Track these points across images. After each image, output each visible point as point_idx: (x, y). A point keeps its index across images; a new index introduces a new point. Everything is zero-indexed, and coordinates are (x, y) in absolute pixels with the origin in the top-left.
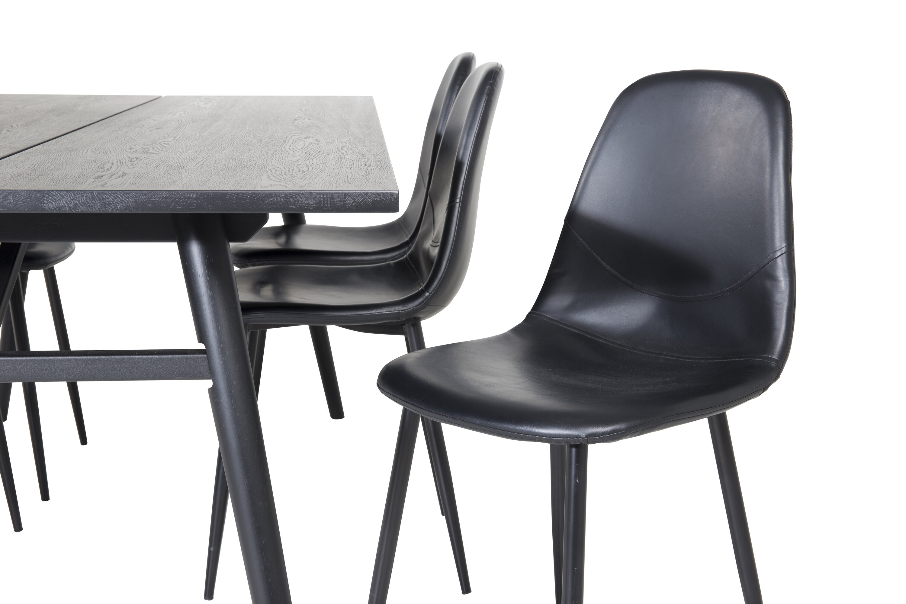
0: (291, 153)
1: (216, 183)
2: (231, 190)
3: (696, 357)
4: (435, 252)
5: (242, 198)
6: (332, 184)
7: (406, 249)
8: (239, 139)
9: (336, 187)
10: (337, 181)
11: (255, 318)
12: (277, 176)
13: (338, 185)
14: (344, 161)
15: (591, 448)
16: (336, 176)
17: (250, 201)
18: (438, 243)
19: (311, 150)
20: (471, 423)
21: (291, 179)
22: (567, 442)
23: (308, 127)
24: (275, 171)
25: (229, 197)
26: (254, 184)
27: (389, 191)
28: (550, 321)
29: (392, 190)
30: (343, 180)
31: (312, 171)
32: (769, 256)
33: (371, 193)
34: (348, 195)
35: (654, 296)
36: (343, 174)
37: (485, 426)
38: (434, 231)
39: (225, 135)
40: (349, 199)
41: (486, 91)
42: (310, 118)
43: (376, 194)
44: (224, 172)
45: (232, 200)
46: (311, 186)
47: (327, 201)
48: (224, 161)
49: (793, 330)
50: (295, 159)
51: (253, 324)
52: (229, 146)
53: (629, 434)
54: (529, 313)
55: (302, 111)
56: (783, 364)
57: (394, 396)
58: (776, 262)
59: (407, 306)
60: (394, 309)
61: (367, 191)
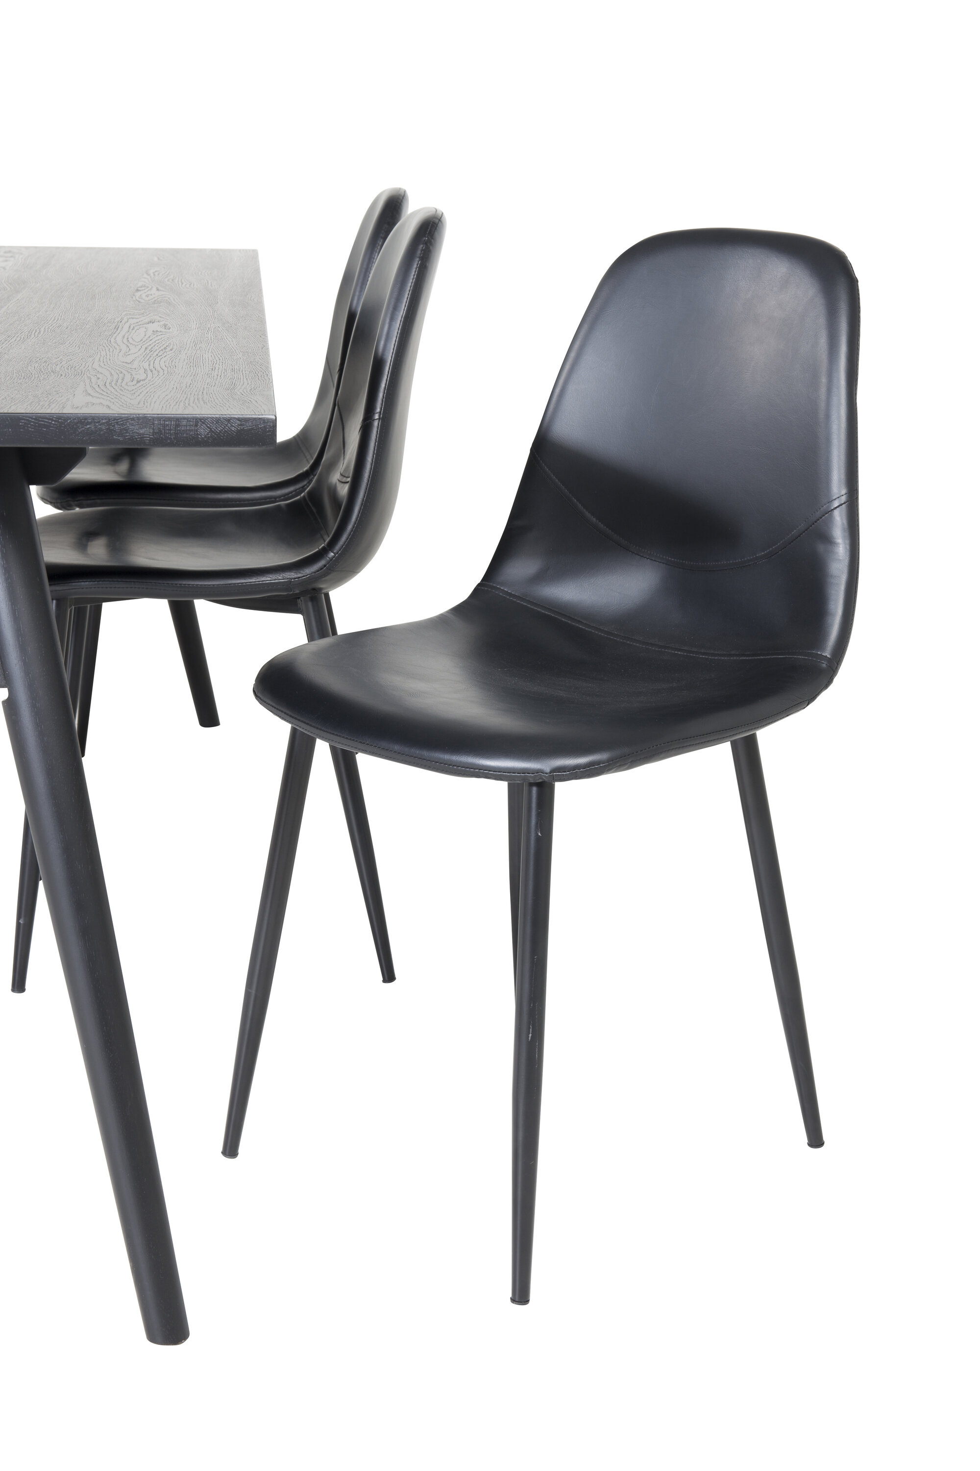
0: (124, 348)
1: (5, 400)
2: (27, 412)
3: (716, 652)
4: (343, 490)
5: (44, 425)
6: (178, 404)
7: (305, 483)
8: (49, 323)
9: (183, 408)
10: (187, 397)
11: (79, 589)
12: (97, 389)
13: (187, 405)
14: (201, 362)
15: (559, 787)
16: (186, 389)
17: (55, 429)
18: (348, 477)
19: (154, 344)
20: (387, 750)
21: (119, 395)
22: (524, 779)
23: (155, 303)
24: (96, 379)
25: (25, 423)
26: (62, 401)
27: (262, 415)
28: (508, 597)
29: (266, 414)
30: (196, 396)
31: (152, 380)
32: (823, 507)
33: (235, 418)
34: (201, 421)
35: (658, 562)
36: (197, 386)
37: (407, 755)
38: (344, 458)
39: (28, 315)
40: (202, 427)
41: (419, 252)
42: (160, 288)
43: (243, 421)
44: (19, 382)
45: (28, 427)
46: (147, 407)
47: (171, 430)
48: (22, 362)
49: (853, 615)
50: (129, 359)
51: (75, 597)
52: (33, 336)
53: (614, 768)
54: (479, 585)
55: (148, 275)
56: (838, 664)
57: (277, 709)
58: (831, 517)
59: (302, 572)
60: (283, 576)
61: (229, 415)
